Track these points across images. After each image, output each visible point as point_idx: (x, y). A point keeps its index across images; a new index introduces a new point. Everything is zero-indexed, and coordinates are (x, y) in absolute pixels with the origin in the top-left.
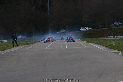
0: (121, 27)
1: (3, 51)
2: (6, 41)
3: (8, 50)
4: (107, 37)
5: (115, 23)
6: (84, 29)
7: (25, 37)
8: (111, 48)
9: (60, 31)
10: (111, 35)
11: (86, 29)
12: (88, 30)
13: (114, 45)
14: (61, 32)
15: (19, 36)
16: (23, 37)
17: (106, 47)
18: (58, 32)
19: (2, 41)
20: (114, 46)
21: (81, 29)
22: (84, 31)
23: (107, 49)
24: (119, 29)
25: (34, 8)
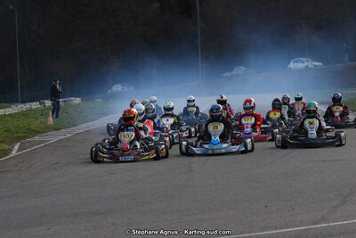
1: (70, 130)
2: (77, 100)
3: (84, 125)
6: (300, 66)
7: (132, 88)
9: (232, 70)
11: (303, 65)
12: (310, 66)
14: (233, 73)
15: (115, 86)
16: (126, 89)
18: (224, 75)
19: (65, 101)
21: (292, 65)
22: (299, 71)
25: (157, 5)
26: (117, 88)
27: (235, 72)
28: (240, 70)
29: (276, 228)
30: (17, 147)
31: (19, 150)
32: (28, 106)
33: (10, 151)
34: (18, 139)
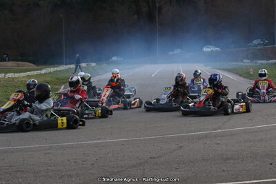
0: (262, 47)
2: (94, 64)
4: (242, 61)
5: (254, 42)
6: (209, 50)
7: (122, 59)
8: (247, 77)
9: (173, 51)
10: (248, 58)
12: (214, 50)
13: (252, 73)
15: (113, 58)
16: (119, 59)
17: (240, 75)
19: (88, 65)
20: (251, 75)
21: (204, 49)
22: (208, 52)
23: (242, 79)
24: (260, 50)
25: (136, 16)
26: (115, 58)
27: (175, 52)
28: (178, 51)
29: (195, 132)
30: (62, 87)
31: (64, 89)
32: (68, 66)
33: (59, 89)
34: (64, 83)
